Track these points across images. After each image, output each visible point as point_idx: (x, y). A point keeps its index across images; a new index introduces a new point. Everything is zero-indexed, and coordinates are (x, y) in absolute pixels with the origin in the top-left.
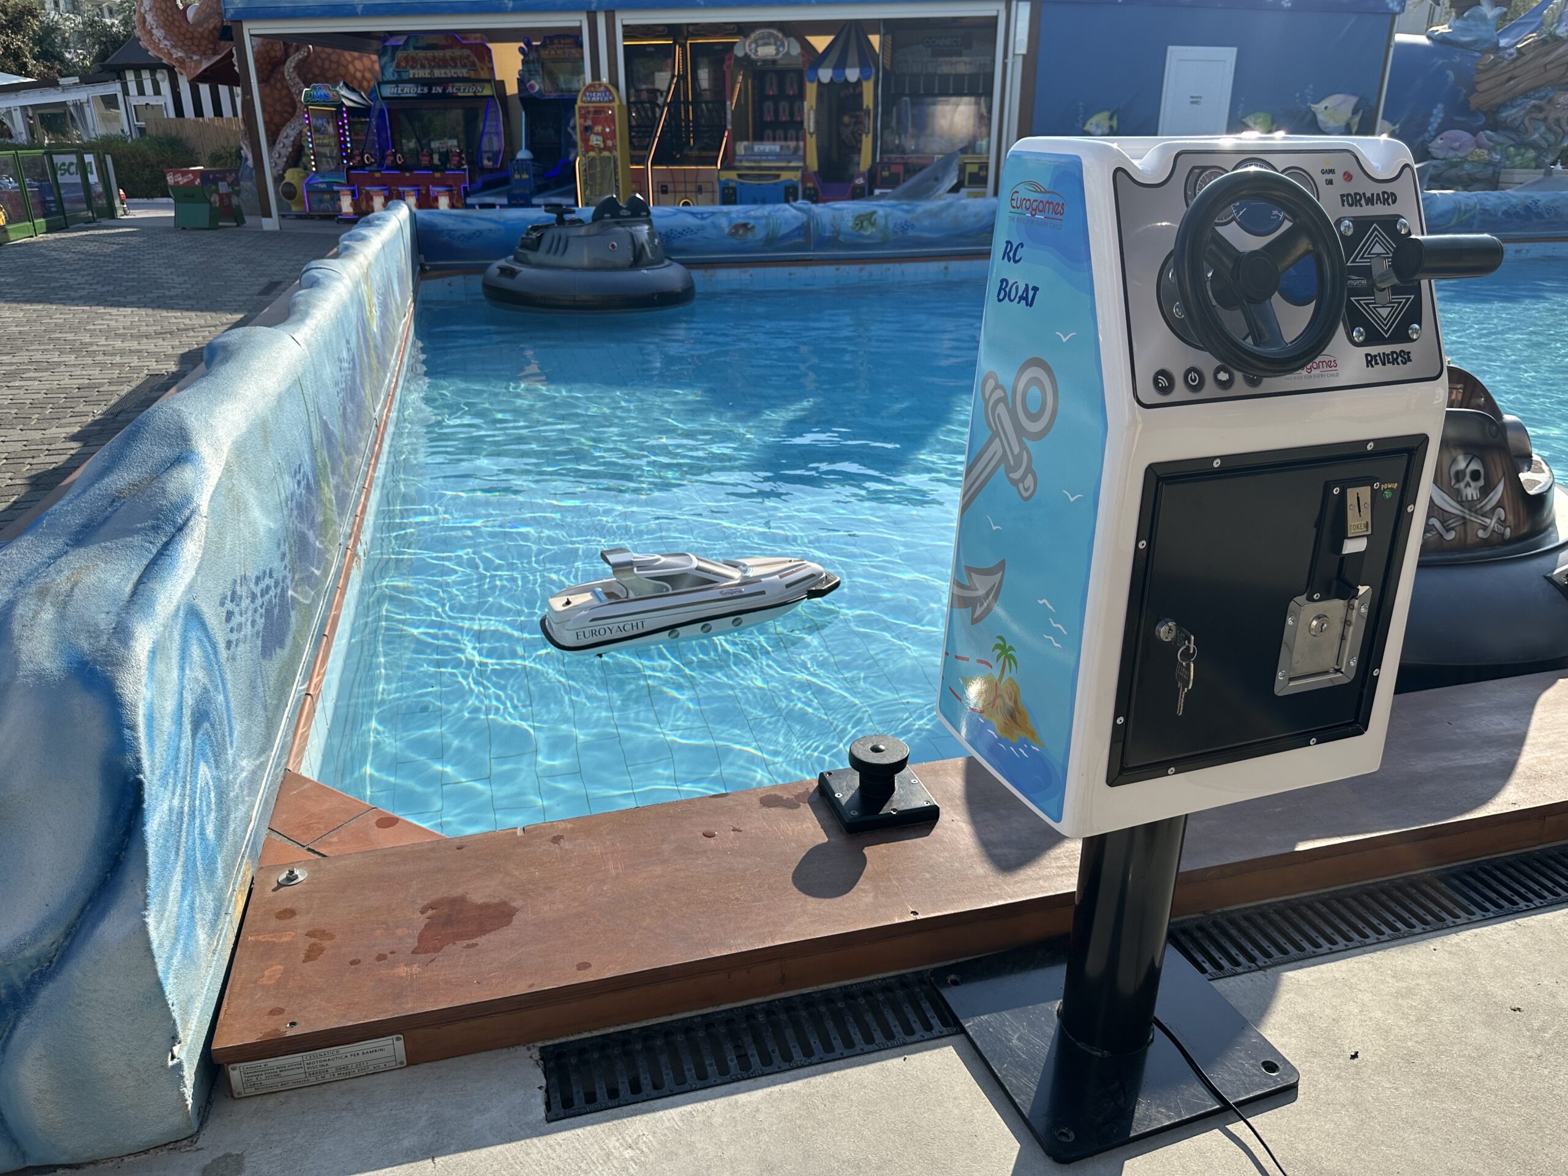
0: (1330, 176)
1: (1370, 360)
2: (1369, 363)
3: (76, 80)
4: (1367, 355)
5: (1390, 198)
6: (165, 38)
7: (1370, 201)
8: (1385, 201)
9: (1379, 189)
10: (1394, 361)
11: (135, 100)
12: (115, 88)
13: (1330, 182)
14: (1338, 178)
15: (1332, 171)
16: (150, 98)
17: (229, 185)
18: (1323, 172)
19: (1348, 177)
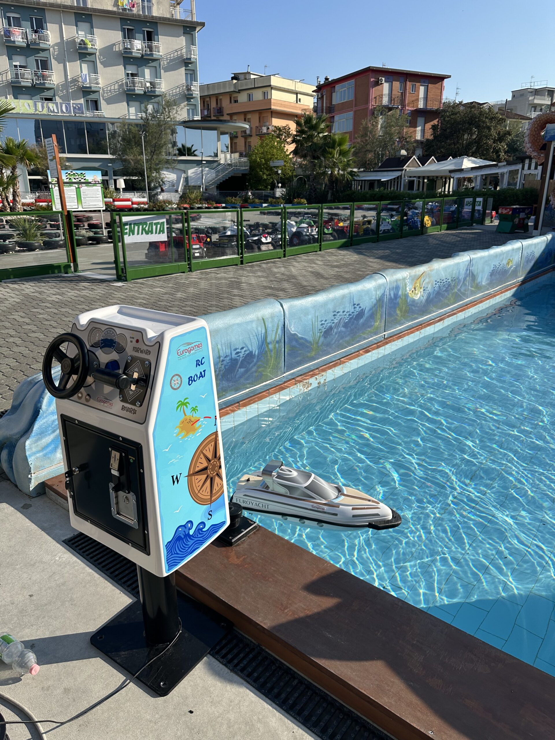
0: (132, 339)
1: (123, 408)
2: (122, 409)
3: (505, 163)
4: (123, 406)
5: (148, 352)
6: (531, 147)
7: (142, 352)
8: (146, 353)
9: (145, 348)
10: (130, 412)
11: (526, 172)
12: (519, 167)
13: (131, 342)
14: (134, 341)
15: (133, 338)
16: (533, 171)
17: (526, 214)
18: (131, 338)
19: (137, 341)
